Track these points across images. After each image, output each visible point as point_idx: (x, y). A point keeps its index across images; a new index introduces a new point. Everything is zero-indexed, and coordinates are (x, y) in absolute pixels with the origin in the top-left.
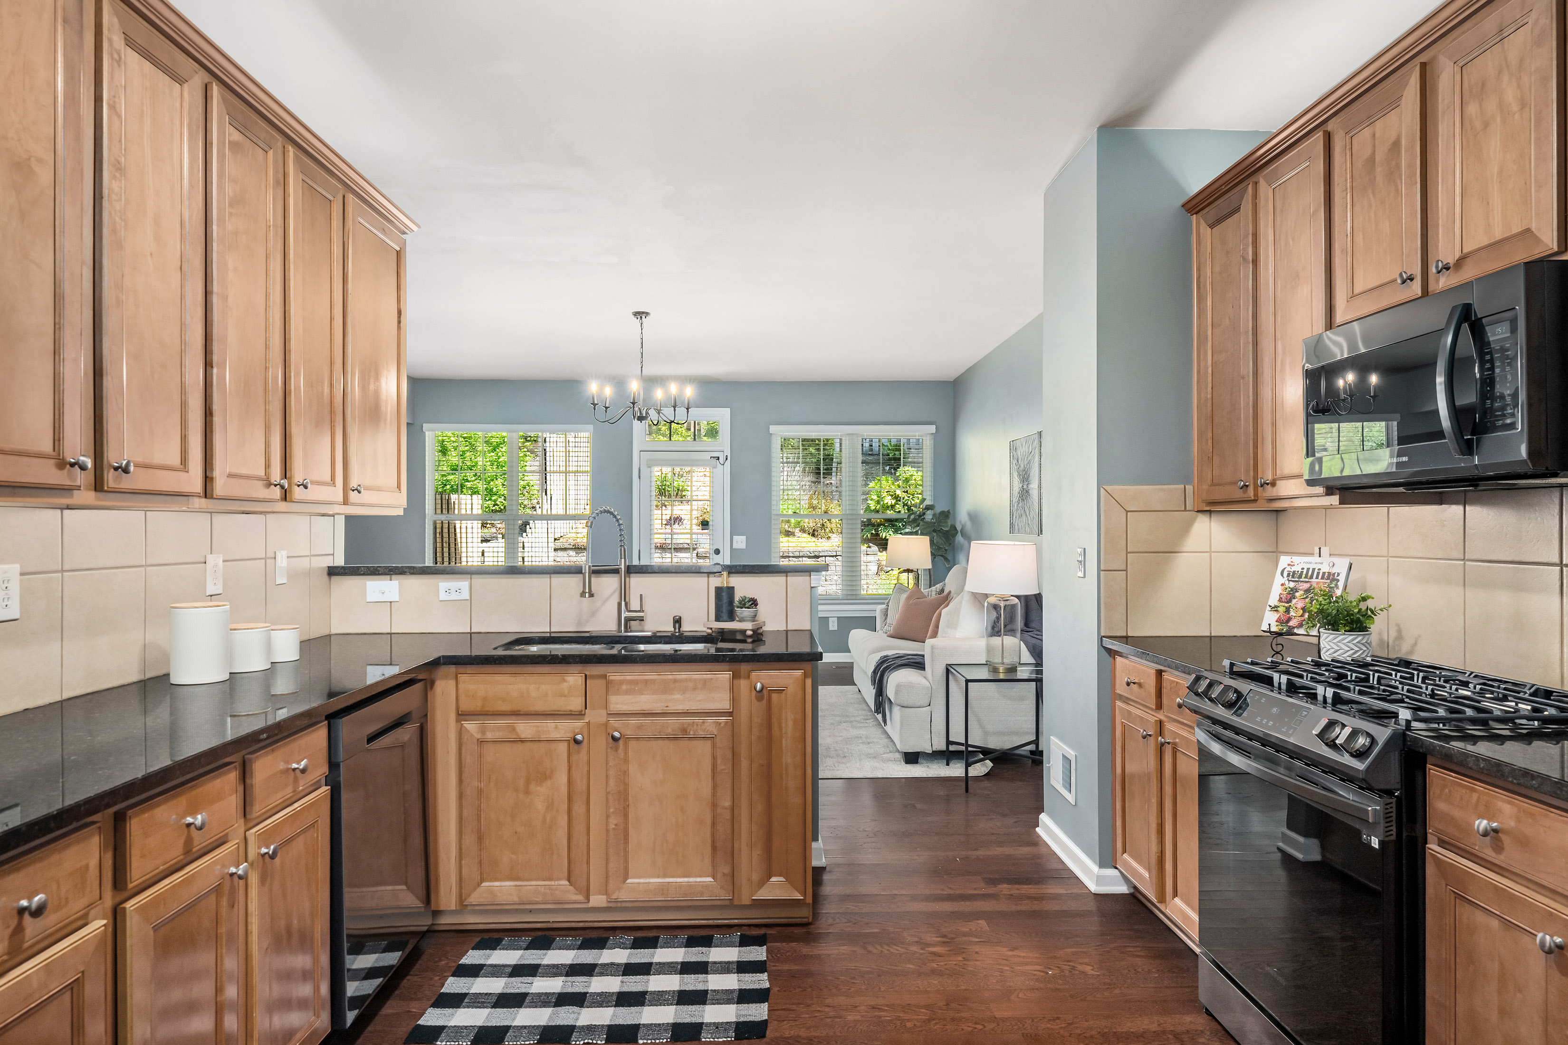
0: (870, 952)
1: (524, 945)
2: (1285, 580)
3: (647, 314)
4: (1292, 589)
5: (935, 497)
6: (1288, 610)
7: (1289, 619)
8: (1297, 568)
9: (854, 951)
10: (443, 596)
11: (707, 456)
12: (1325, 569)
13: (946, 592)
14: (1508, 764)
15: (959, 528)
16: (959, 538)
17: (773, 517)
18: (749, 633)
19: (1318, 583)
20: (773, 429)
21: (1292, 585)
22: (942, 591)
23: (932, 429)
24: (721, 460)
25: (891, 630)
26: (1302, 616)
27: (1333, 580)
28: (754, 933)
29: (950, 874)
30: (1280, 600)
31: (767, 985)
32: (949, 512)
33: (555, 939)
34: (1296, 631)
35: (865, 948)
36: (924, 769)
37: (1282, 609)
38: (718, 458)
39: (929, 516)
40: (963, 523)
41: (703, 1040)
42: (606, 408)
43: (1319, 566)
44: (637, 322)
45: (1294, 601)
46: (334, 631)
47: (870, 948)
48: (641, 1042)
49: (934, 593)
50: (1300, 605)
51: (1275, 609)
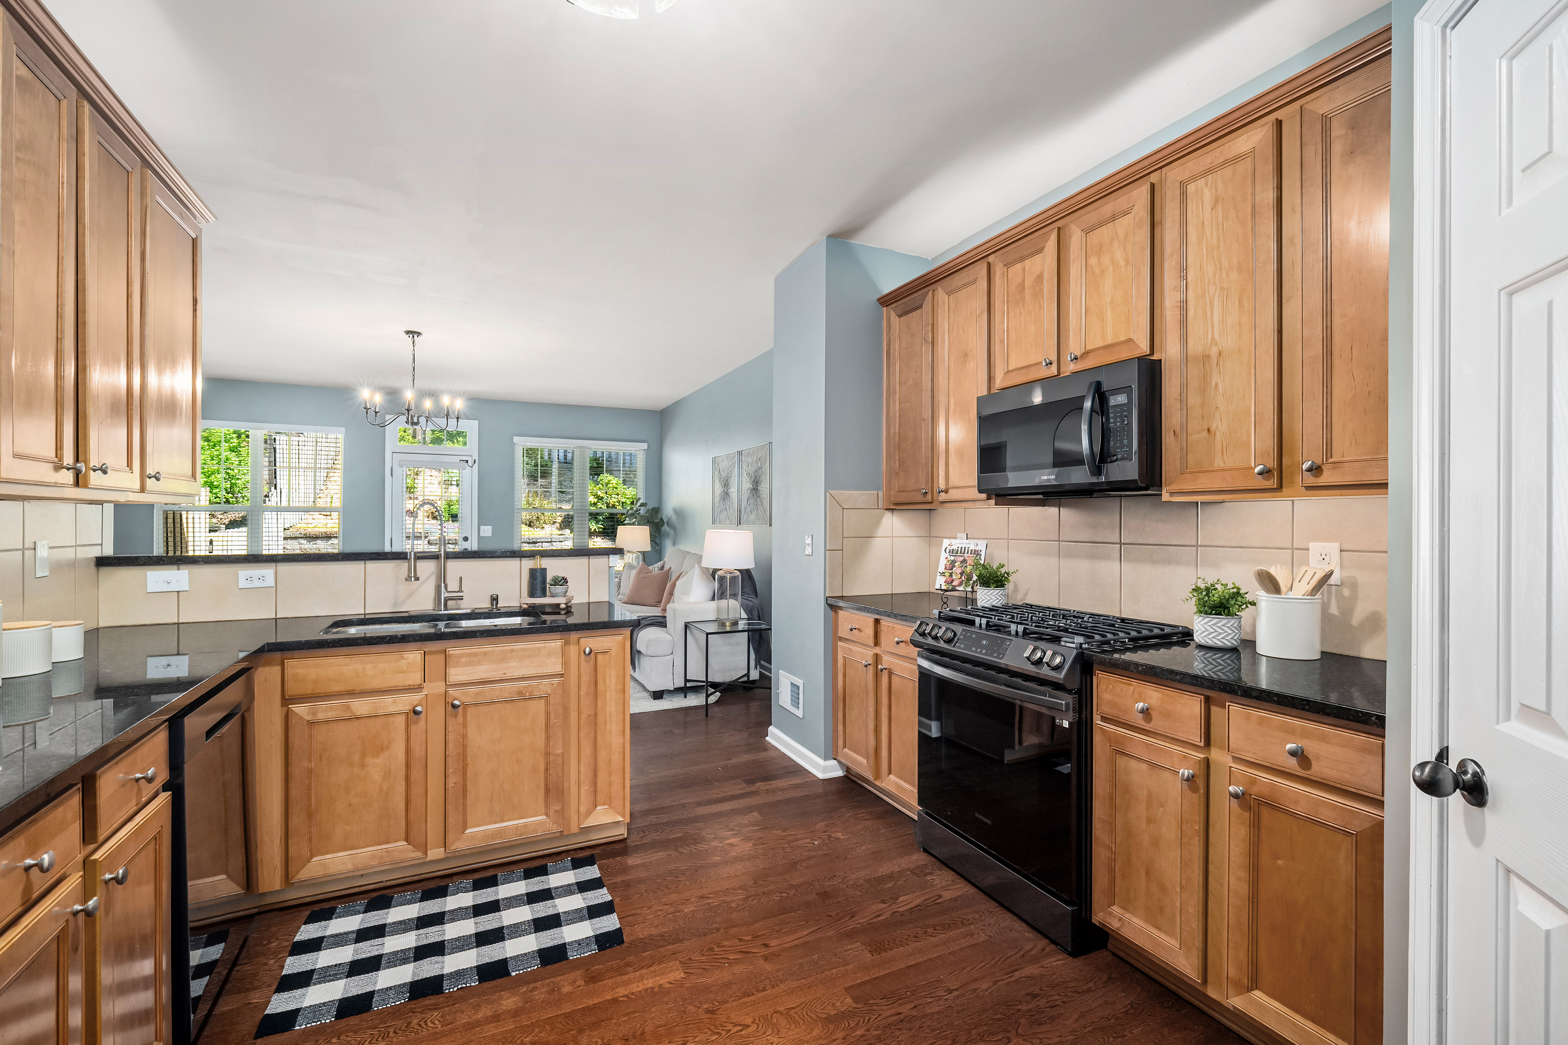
0: (681, 853)
1: (362, 909)
2: (947, 555)
3: (419, 334)
4: (952, 561)
5: (647, 496)
6: (951, 575)
7: (953, 581)
8: (955, 547)
9: (669, 855)
10: (243, 584)
11: (457, 459)
12: (972, 547)
13: (666, 568)
14: (1158, 667)
15: (665, 520)
16: (665, 528)
17: (516, 511)
18: (563, 606)
19: (968, 557)
20: (516, 439)
21: (952, 558)
22: (662, 568)
23: (645, 446)
24: (470, 463)
25: (625, 598)
26: (960, 578)
27: (978, 554)
28: (581, 855)
29: (718, 781)
30: (946, 568)
31: (609, 898)
32: (658, 508)
33: (392, 897)
34: (957, 588)
35: (677, 851)
36: (669, 702)
37: (947, 574)
38: (467, 462)
39: (642, 511)
40: (669, 516)
41: (571, 958)
42: (376, 413)
43: (968, 546)
44: (408, 339)
45: (955, 569)
46: (102, 624)
47: (681, 850)
48: (513, 974)
49: (656, 569)
50: (959, 571)
51: (943, 574)
